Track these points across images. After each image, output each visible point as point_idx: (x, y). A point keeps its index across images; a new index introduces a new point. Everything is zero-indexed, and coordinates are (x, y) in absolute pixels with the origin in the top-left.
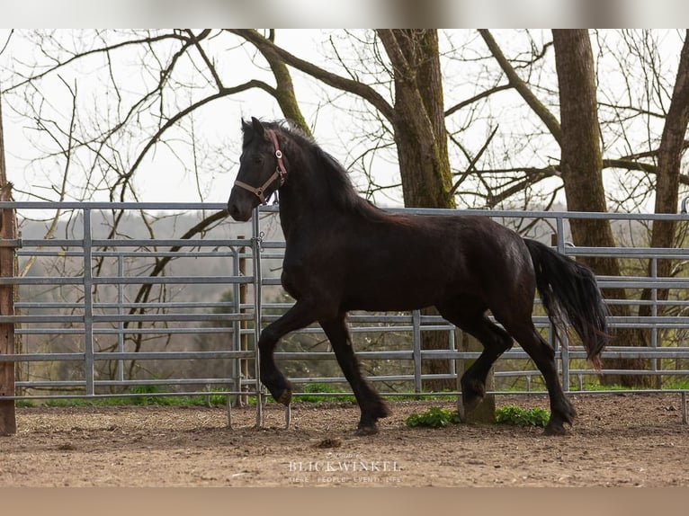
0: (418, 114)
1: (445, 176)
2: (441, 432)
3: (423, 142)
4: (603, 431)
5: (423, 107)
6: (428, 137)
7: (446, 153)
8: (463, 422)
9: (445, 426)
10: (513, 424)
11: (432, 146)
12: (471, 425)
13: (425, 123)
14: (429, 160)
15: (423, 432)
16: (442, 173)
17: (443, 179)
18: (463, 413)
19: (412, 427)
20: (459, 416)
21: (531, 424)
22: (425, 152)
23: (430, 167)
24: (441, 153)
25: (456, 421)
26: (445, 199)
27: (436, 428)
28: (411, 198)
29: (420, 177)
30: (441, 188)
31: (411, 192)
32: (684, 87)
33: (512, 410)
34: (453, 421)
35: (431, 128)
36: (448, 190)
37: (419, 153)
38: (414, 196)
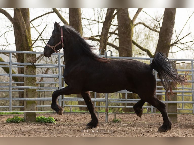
0: (21, 20)
1: (29, 41)
2: (17, 124)
3: (22, 29)
4: (71, 125)
5: (22, 18)
6: (24, 28)
7: (30, 33)
8: (25, 121)
9: (19, 122)
10: (42, 122)
11: (25, 31)
12: (28, 122)
13: (23, 23)
14: (24, 35)
15: (11, 124)
16: (28, 40)
17: (29, 42)
18: (25, 118)
19: (8, 122)
20: (24, 119)
21: (48, 122)
22: (23, 33)
23: (24, 37)
24: (28, 33)
25: (23, 121)
26: (29, 48)
27: (16, 123)
28: (18, 48)
29: (21, 41)
30: (28, 44)
31: (18, 46)
32: (109, 14)
33: (42, 117)
34: (22, 121)
35: (25, 25)
36: (30, 45)
37: (21, 33)
38: (19, 47)
